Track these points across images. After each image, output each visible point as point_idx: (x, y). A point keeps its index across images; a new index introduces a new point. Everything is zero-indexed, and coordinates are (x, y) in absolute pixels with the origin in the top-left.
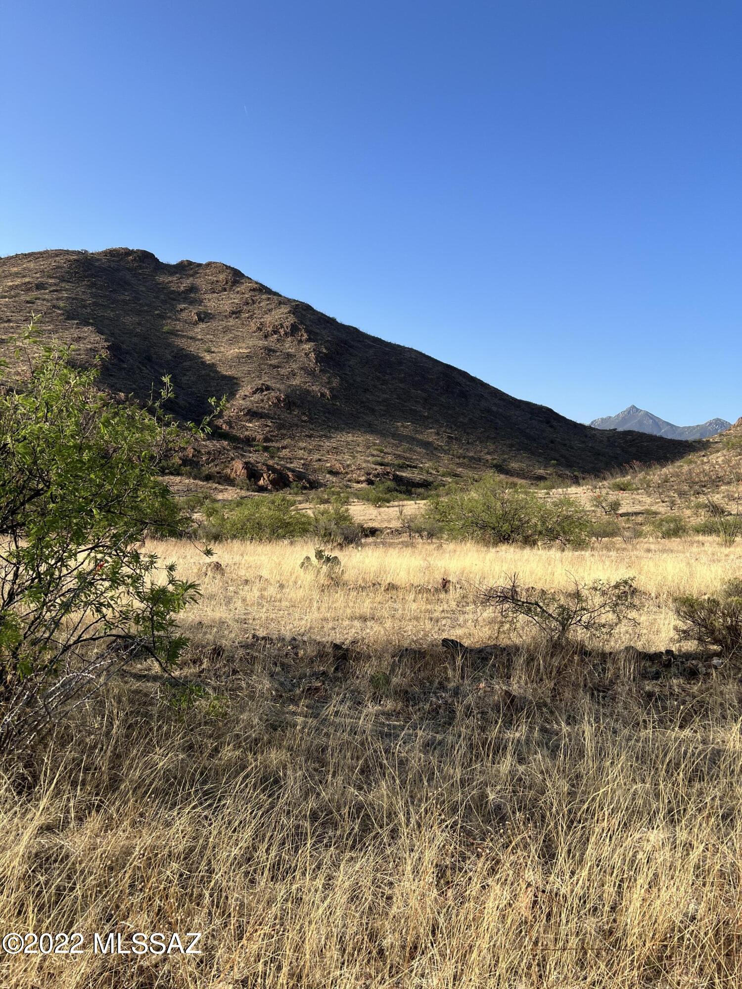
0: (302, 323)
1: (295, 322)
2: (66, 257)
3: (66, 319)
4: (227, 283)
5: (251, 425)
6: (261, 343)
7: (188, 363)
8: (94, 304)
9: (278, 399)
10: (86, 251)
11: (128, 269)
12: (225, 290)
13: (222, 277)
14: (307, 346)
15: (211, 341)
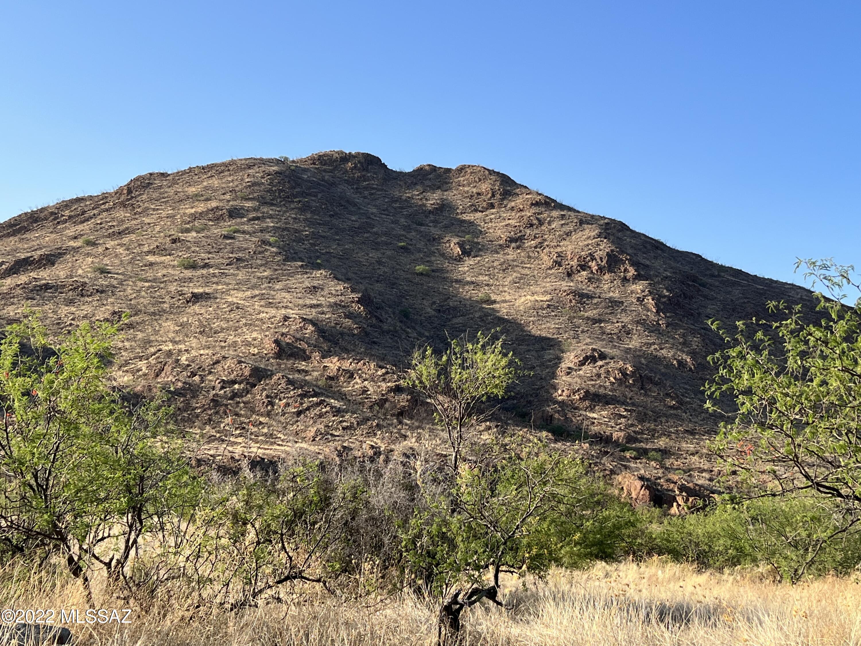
0: (622, 252)
1: (612, 251)
2: (262, 169)
3: (284, 260)
4: (493, 196)
5: (595, 415)
6: (565, 285)
7: (459, 320)
8: (315, 236)
9: (623, 371)
10: (286, 159)
11: (347, 182)
12: (492, 206)
13: (485, 187)
14: (639, 287)
15: (488, 285)
